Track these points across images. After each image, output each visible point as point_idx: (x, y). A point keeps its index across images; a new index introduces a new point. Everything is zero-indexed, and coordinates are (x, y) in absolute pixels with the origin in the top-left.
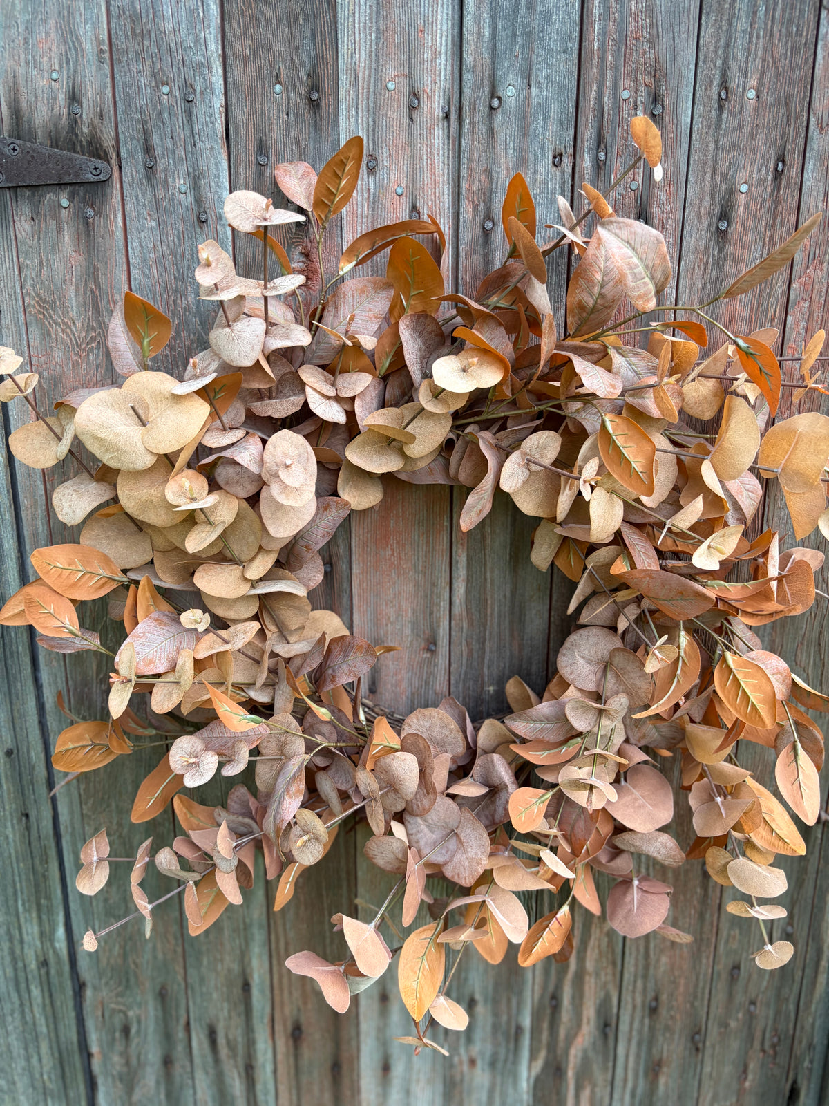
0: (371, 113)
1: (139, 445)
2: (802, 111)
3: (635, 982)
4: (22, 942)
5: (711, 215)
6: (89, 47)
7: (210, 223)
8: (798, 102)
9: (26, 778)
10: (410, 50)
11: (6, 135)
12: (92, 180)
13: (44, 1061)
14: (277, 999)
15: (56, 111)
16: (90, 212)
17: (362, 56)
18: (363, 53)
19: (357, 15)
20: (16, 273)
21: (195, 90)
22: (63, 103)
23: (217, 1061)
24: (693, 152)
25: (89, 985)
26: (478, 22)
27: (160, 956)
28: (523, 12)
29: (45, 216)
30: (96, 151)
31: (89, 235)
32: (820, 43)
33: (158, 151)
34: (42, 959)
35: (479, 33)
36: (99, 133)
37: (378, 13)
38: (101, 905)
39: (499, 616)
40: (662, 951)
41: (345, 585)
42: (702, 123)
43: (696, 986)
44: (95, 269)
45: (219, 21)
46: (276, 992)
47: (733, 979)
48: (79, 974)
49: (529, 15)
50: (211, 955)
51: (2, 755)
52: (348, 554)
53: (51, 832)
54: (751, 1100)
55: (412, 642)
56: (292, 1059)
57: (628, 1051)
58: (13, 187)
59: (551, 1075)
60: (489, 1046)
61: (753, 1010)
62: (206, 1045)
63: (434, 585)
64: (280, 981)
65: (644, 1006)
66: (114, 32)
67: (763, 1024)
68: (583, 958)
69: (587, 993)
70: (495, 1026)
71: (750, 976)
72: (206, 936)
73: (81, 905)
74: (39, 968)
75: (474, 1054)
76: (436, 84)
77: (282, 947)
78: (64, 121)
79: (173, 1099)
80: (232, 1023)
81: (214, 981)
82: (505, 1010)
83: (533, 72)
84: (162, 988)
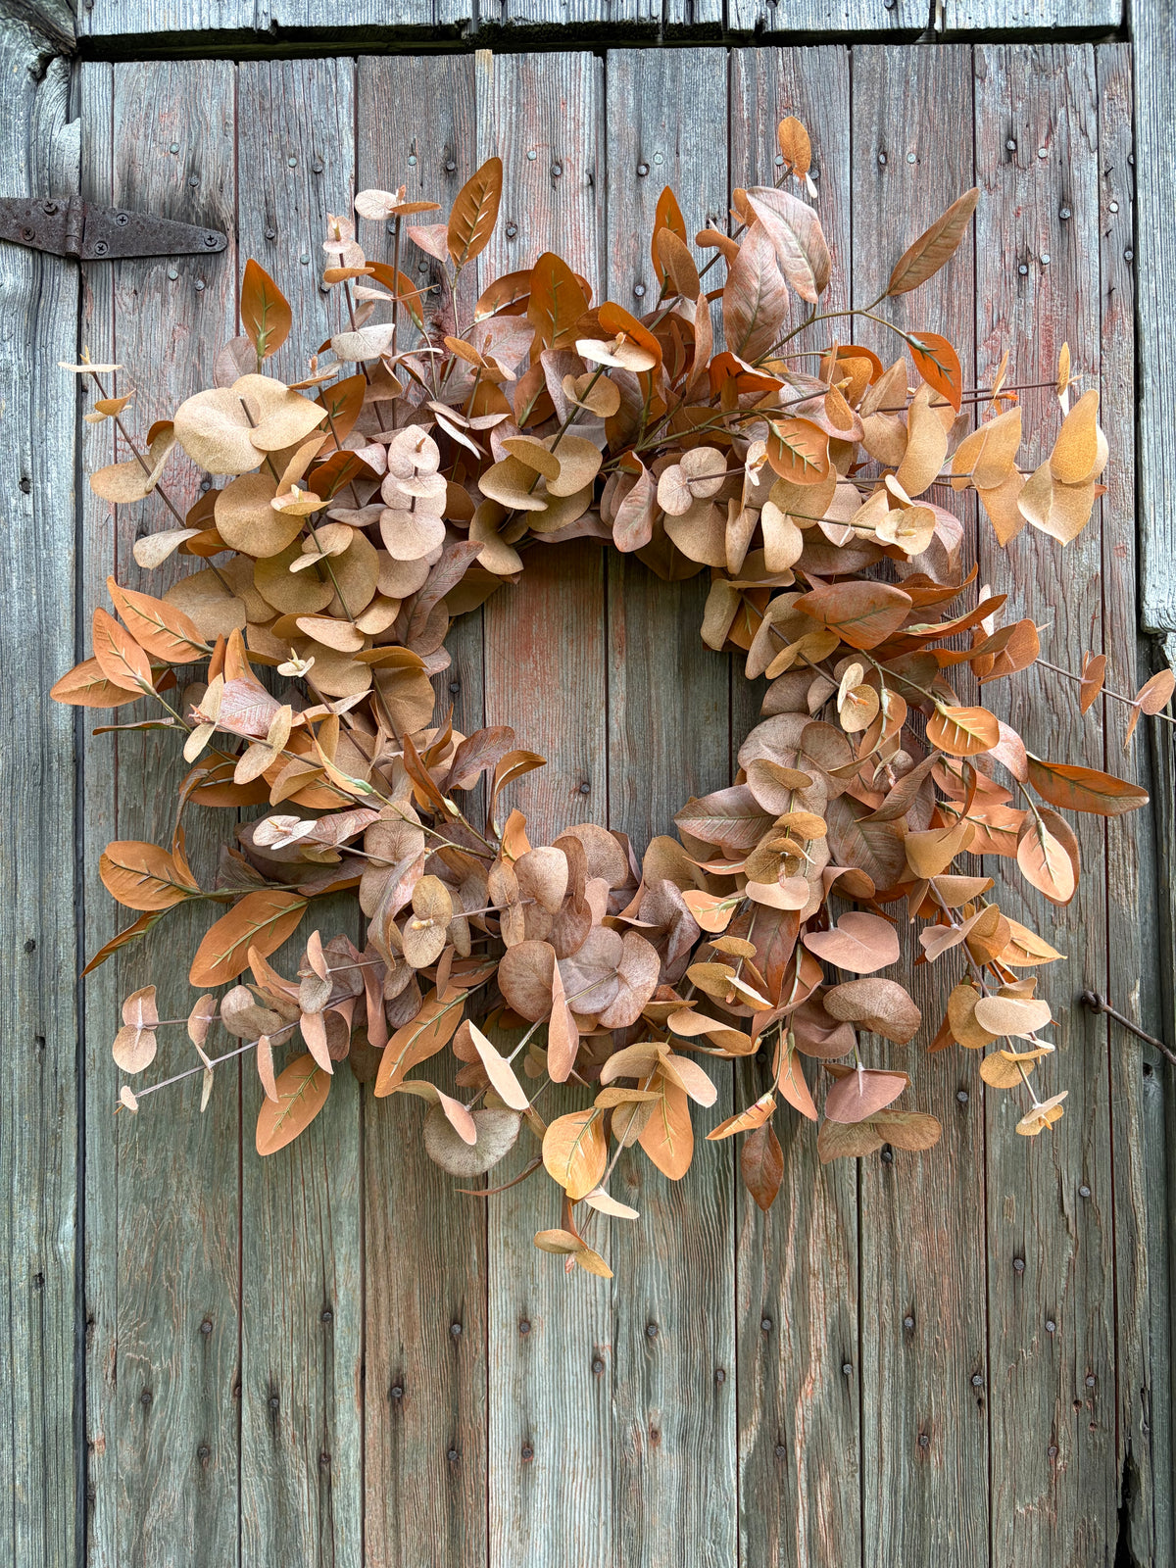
0: (511, 181)
1: (247, 444)
2: (967, 173)
3: (880, 1285)
4: (11, 1242)
5: (882, 277)
6: (214, 120)
7: (332, 293)
8: (962, 165)
9: (49, 983)
10: (552, 121)
11: (115, 206)
12: (206, 250)
13: (19, 1453)
14: (370, 1331)
15: (173, 182)
16: (201, 284)
17: (502, 128)
18: (502, 125)
19: (496, 90)
20: (111, 349)
21: (324, 162)
22: (180, 175)
23: (277, 1447)
24: (855, 215)
25: (99, 1320)
26: (622, 92)
27: (206, 1265)
28: (668, 84)
29: (150, 288)
30: (212, 221)
31: (197, 308)
32: (977, 109)
33: (280, 222)
34: (37, 1272)
35: (624, 105)
36: (217, 204)
37: (518, 87)
38: (130, 1181)
39: (668, 745)
40: (913, 1230)
41: (477, 708)
42: (862, 186)
43: (966, 1288)
44: (201, 345)
45: (352, 96)
46: (370, 1319)
47: (1017, 1276)
48: (88, 1301)
49: (675, 87)
50: (279, 1261)
51: (19, 948)
52: (481, 668)
53: (72, 1065)
54: (1068, 1493)
55: (559, 781)
56: (388, 1439)
57: (880, 1408)
58: (117, 259)
59: (770, 1454)
60: (678, 1405)
61: (1052, 1329)
62: (262, 1421)
63: (587, 706)
64: (376, 1301)
65: (895, 1326)
66: (241, 107)
67: (1070, 1354)
68: (803, 1248)
69: (813, 1307)
70: (686, 1369)
71: (1040, 1270)
72: (275, 1230)
73: (101, 1185)
74: (30, 1287)
75: (655, 1420)
76: (580, 154)
77: (380, 1242)
78: (180, 193)
79: (207, 1521)
80: (304, 1378)
81: (282, 1306)
82: (699, 1340)
83: (681, 141)
84: (205, 1321)
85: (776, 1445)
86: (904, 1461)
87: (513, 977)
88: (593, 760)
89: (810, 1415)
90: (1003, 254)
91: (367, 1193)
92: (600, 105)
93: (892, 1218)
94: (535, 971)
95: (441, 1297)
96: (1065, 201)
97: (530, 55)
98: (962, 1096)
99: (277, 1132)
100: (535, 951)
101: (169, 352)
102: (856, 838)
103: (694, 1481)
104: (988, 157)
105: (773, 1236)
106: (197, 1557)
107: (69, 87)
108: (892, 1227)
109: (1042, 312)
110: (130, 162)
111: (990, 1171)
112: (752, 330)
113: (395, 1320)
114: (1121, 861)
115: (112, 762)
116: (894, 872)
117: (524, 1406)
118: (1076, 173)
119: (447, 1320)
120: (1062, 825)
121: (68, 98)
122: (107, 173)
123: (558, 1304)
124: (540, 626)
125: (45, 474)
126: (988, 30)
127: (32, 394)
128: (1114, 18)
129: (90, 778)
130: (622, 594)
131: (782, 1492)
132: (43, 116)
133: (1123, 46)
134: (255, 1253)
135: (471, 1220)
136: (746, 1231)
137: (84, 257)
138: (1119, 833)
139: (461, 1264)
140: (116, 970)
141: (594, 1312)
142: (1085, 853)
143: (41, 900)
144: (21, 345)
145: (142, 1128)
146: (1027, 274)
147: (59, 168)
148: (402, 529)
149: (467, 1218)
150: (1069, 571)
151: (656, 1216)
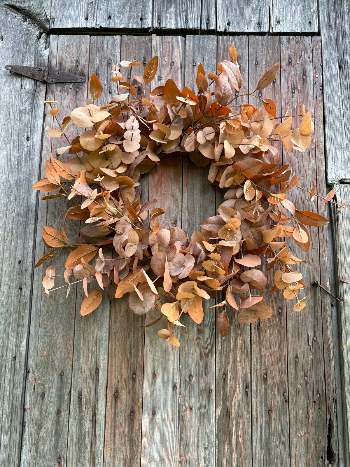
0: (160, 66)
1: (89, 120)
2: (279, 67)
3: (257, 365)
4: (7, 347)
6: (84, 50)
7: (112, 93)
9: (24, 273)
10: (171, 52)
11: (57, 70)
12: (80, 81)
13: (4, 411)
14: (109, 376)
15: (72, 64)
16: (78, 90)
18: (158, 53)
19: (157, 44)
21: (112, 61)
22: (74, 63)
23: (80, 411)
24: (249, 76)
25: (31, 371)
26: (189, 45)
27: (63, 355)
28: (201, 44)
29: (65, 90)
30: (82, 74)
31: (77, 95)
32: (281, 52)
33: (100, 75)
34: (14, 356)
35: (190, 49)
36: (83, 70)
37: (163, 44)
38: (43, 330)
39: (199, 211)
40: (266, 349)
41: (147, 200)
42: (251, 69)
43: (282, 366)
44: (77, 105)
45: (120, 45)
46: (109, 372)
47: (296, 363)
48: (28, 366)
49: (203, 45)
50: (84, 355)
51: (17, 263)
52: (148, 190)
53: (29, 296)
54: (313, 430)
55: (168, 221)
56: (113, 408)
57: (257, 402)
58: (56, 83)
59: (225, 416)
60: (198, 400)
61: (307, 379)
62: (77, 403)
63: (177, 200)
64: (112, 367)
65: (261, 378)
66: (91, 47)
67: (312, 387)
68: (235, 354)
69: (238, 371)
70: (200, 389)
71: (303, 362)
72: (83, 346)
73: (34, 331)
74: (12, 360)
75: (191, 405)
76: (178, 60)
77: (113, 350)
78: (74, 67)
79: (58, 434)
80: (89, 390)
81: (84, 368)
82: (204, 381)
83: (205, 58)
84: (62, 372)
85: (227, 413)
86: (264, 419)
87: (155, 262)
88: (178, 215)
89: (236, 404)
90: (288, 87)
91: (110, 335)
92: (184, 49)
93: (260, 345)
94: (161, 261)
95: (130, 367)
96: (304, 74)
97: (166, 36)
98: (280, 310)
99: (86, 310)
100: (161, 255)
101: (69, 106)
102: (249, 232)
103: (202, 424)
104: (284, 63)
105: (226, 350)
106: (55, 445)
107: (47, 41)
108: (260, 348)
109: (298, 102)
110: (61, 59)
111: (288, 332)
112: (222, 99)
113: (117, 373)
114: (323, 246)
115: (46, 212)
116: (260, 243)
117: (153, 399)
118: (307, 68)
119: (132, 373)
121: (46, 43)
122: (55, 62)
123: (164, 369)
124: (164, 179)
125: (33, 135)
126: (284, 33)
127: (32, 116)
128: (316, 30)
129: (39, 217)
130: (187, 171)
131: (228, 428)
132: (39, 47)
133: (319, 37)
134: (77, 352)
135: (140, 343)
136: (218, 349)
137: (48, 82)
138: (322, 238)
139: (136, 356)
140: (43, 270)
141: (174, 372)
142: (313, 243)
143: (24, 249)
144: (30, 103)
145: (47, 315)
146: (294, 92)
147: (43, 60)
148: (129, 144)
149: (139, 343)
150: (307, 168)
151: (193, 343)
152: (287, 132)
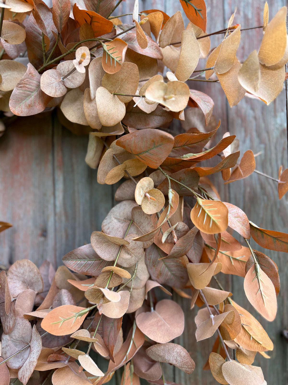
55: (32, 231)
63: (45, 195)
88: (48, 220)
102: (162, 266)
120: (269, 263)
124: (23, 158)
150: (272, 127)
152: (229, 62)
